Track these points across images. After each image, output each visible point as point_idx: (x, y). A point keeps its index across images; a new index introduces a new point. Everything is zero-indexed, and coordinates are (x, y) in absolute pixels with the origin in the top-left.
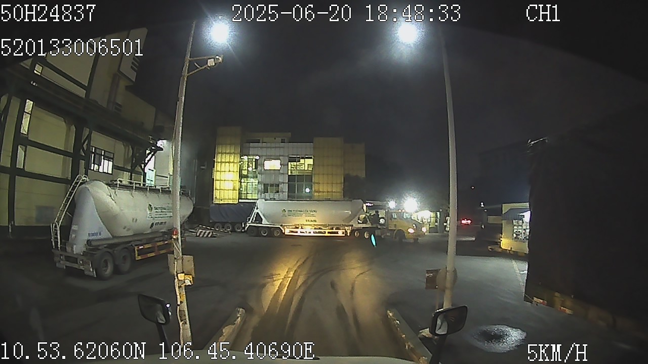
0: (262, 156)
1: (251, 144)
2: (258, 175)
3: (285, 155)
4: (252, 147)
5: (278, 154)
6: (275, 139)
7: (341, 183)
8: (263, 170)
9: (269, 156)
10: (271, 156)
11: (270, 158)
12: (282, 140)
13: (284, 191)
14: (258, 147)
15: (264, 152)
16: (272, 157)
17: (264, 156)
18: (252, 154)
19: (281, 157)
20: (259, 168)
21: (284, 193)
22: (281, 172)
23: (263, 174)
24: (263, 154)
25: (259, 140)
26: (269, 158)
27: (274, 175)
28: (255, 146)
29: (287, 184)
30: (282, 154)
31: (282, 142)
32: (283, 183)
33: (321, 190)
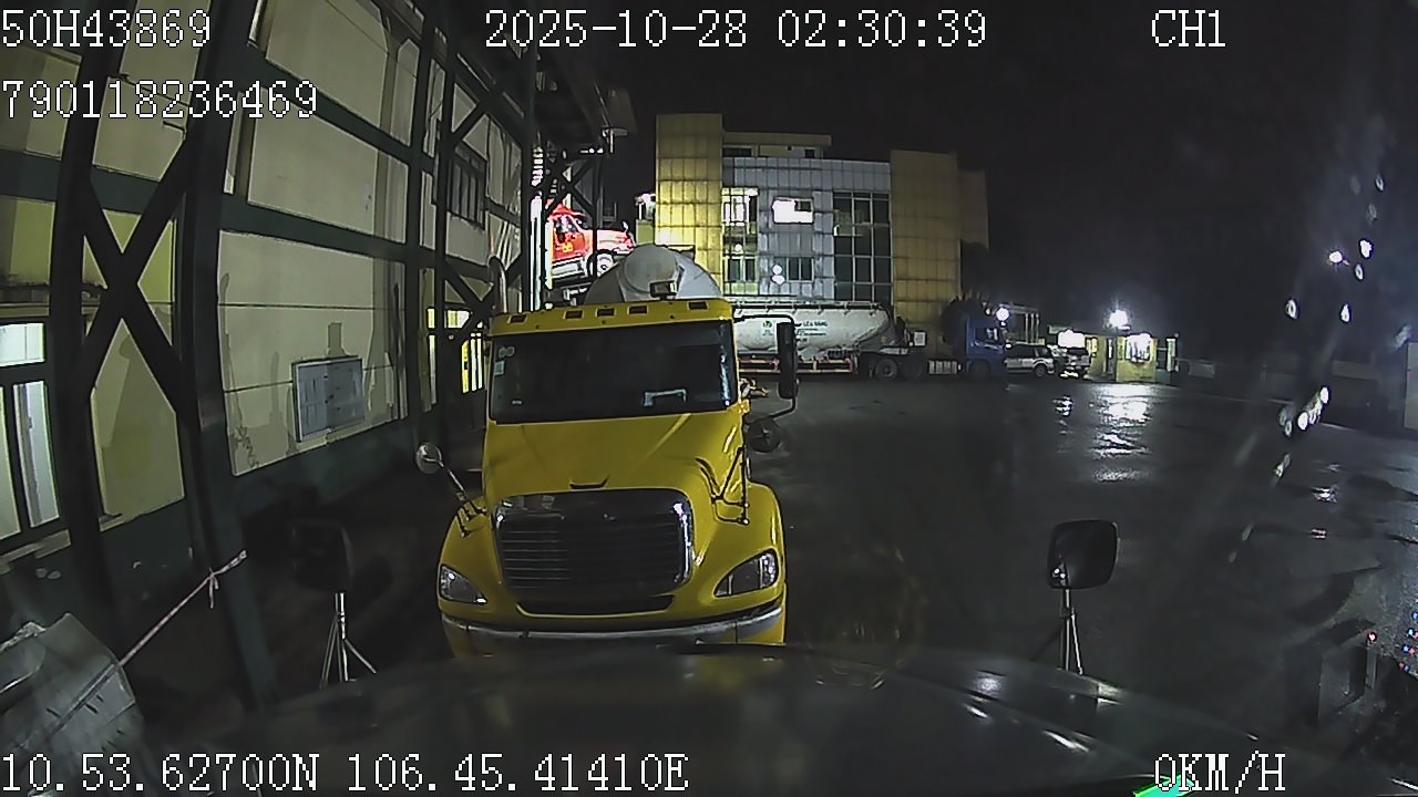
0: (768, 188)
1: (736, 159)
2: (760, 235)
3: (824, 188)
4: (740, 167)
5: (809, 186)
6: (790, 149)
7: (956, 260)
8: (770, 226)
9: (785, 189)
10: (789, 189)
11: (785, 194)
12: (806, 151)
13: (825, 274)
14: (756, 168)
15: (772, 179)
16: (792, 193)
17: (773, 189)
18: (743, 183)
19: (814, 193)
20: (761, 219)
21: (824, 281)
22: (816, 229)
23: (773, 233)
24: (770, 185)
25: (750, 150)
26: (786, 192)
27: (799, 236)
28: (747, 164)
29: (833, 258)
30: (815, 186)
31: (806, 157)
32: (824, 256)
33: (911, 274)
